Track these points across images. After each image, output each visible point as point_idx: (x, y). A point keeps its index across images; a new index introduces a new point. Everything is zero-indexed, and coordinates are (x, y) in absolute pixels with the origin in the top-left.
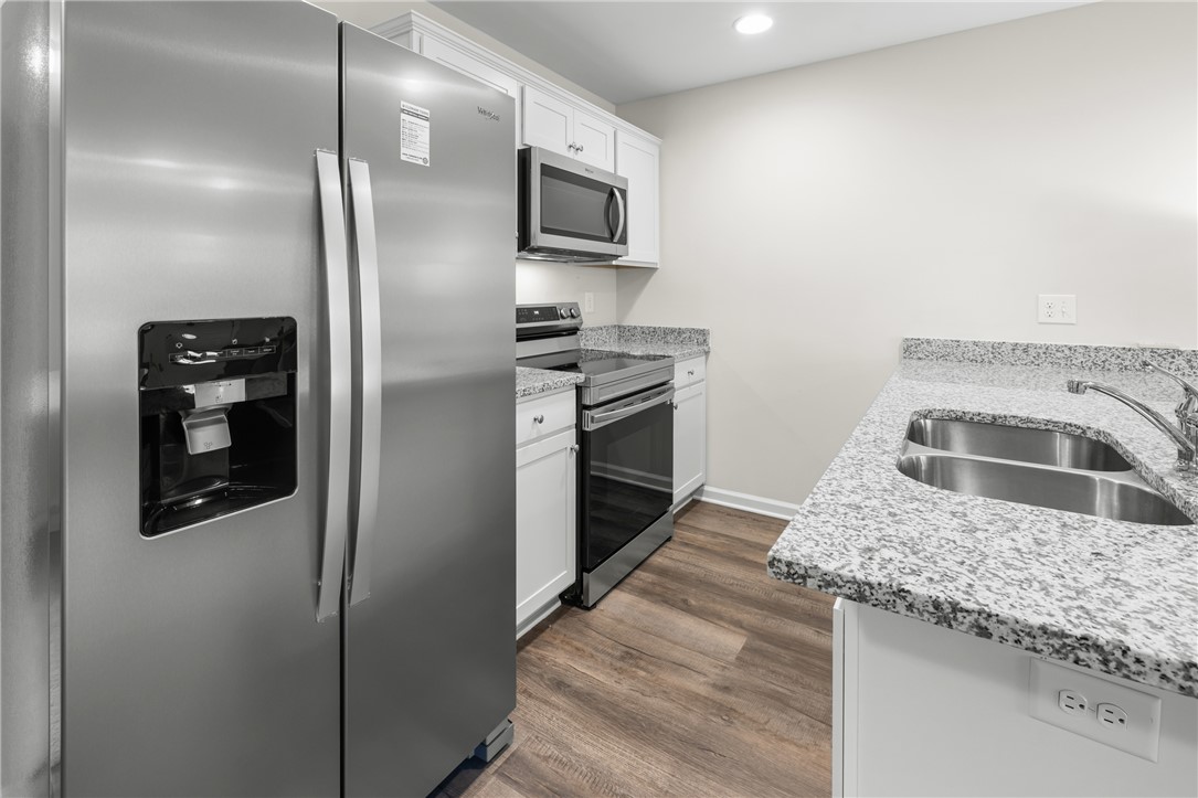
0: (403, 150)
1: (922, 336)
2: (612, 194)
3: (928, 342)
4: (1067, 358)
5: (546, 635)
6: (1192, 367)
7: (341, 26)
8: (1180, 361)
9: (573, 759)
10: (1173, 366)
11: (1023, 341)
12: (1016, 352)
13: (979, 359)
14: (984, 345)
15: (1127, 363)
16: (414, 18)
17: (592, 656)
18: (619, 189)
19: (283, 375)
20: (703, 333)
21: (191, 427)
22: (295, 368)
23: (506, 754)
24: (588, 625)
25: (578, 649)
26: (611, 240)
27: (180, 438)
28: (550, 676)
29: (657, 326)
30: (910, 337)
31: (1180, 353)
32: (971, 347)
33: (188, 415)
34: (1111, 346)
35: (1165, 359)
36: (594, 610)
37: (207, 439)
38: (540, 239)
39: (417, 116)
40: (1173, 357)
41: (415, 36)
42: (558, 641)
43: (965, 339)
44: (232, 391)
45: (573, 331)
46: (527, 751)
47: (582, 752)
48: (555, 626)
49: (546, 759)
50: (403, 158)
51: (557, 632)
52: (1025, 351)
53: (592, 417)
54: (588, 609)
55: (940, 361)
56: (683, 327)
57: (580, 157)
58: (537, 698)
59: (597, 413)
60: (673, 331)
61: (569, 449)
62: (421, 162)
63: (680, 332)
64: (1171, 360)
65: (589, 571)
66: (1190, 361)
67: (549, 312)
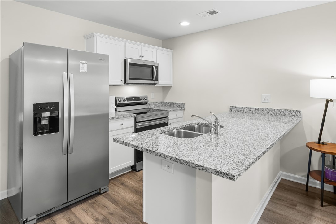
0: (81, 70)
1: (234, 106)
2: (153, 68)
3: (236, 107)
4: (268, 112)
5: (125, 176)
6: (296, 115)
7: (68, 50)
8: (294, 113)
9: (119, 195)
10: (292, 115)
11: (258, 107)
12: (256, 110)
13: (247, 112)
14: (248, 108)
15: (282, 113)
16: (94, 34)
17: (133, 180)
18: (155, 66)
19: (57, 112)
20: (183, 104)
21: (42, 120)
22: (59, 111)
23: (106, 193)
24: (136, 175)
25: (130, 178)
26: (152, 80)
27: (40, 122)
28: (122, 182)
29: (172, 102)
30: (231, 106)
31: (293, 111)
32: (246, 109)
33: (41, 118)
34: (278, 109)
35: (290, 113)
36: (139, 172)
37: (44, 122)
38: (128, 81)
39: (84, 63)
40: (292, 112)
41: (95, 37)
42: (127, 177)
43: (244, 107)
44: (48, 114)
45: (146, 103)
46: (110, 193)
47: (121, 194)
48: (128, 174)
49: (114, 195)
50: (81, 72)
51: (128, 175)
52: (258, 110)
53: (138, 125)
54: (137, 171)
55: (238, 112)
56: (178, 102)
57: (143, 59)
58: (117, 186)
59: (140, 124)
60: (176, 103)
61: (132, 132)
62: (85, 72)
63: (177, 104)
64: (291, 113)
65: (137, 162)
66: (296, 113)
67: (138, 98)
